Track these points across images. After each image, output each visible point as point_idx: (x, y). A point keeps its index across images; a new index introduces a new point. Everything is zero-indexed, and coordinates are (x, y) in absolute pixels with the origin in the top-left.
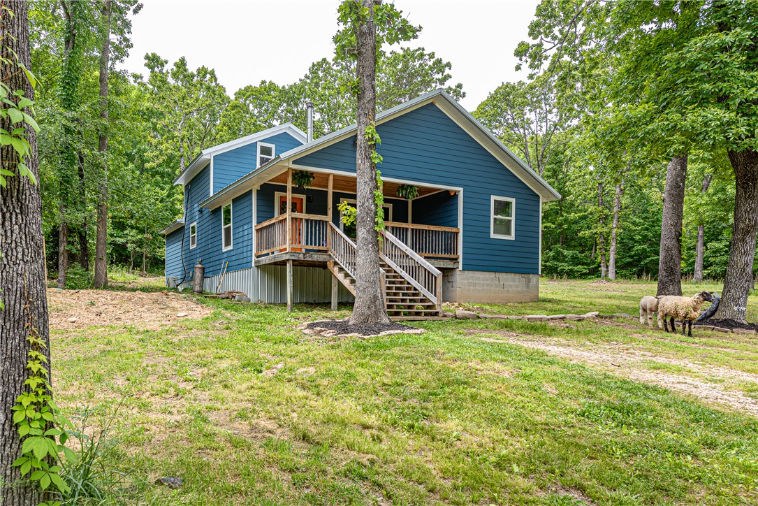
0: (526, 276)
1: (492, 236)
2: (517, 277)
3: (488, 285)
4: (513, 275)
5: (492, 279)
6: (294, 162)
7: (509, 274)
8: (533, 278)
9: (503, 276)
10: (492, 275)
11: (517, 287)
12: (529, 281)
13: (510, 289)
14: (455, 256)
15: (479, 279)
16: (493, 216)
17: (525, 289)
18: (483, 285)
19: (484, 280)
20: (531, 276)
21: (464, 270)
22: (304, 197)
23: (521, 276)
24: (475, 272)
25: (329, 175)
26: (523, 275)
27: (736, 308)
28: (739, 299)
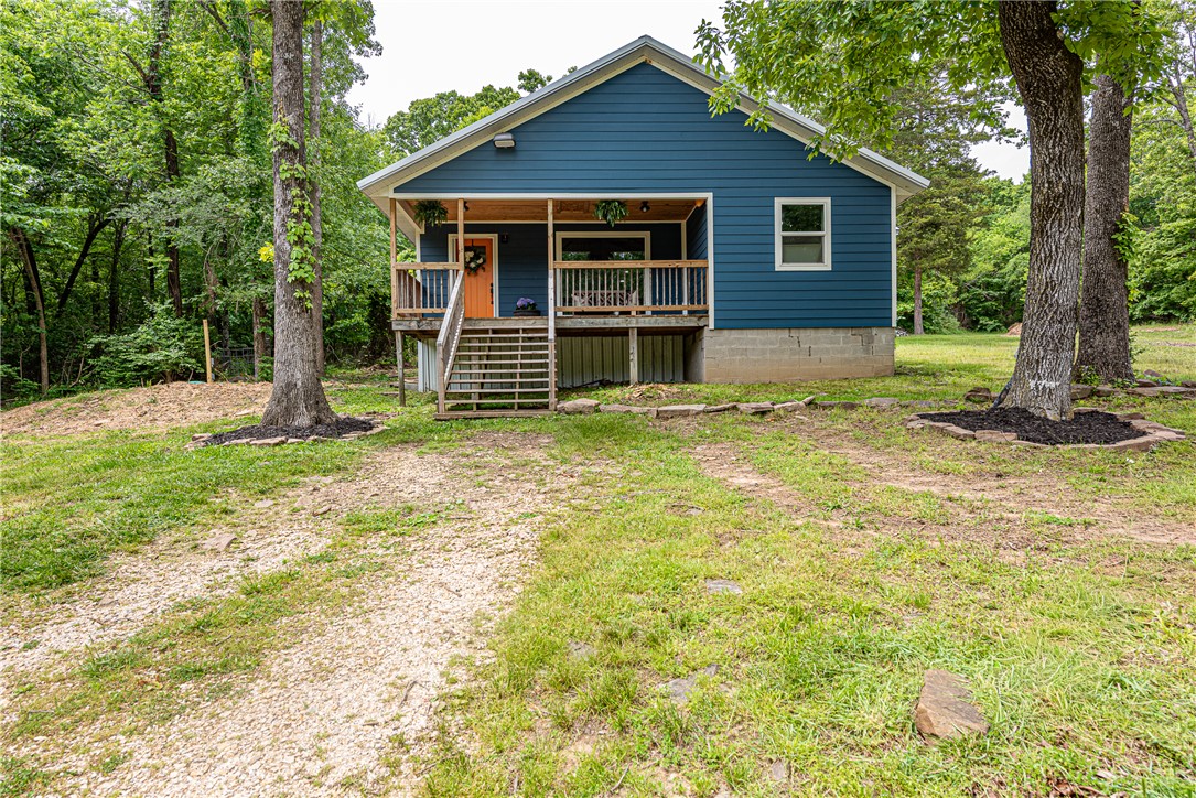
0: (862, 331)
1: (779, 266)
2: (841, 334)
3: (772, 351)
4: (831, 331)
5: (783, 341)
6: (396, 190)
7: (821, 331)
8: (881, 336)
9: (808, 336)
10: (784, 334)
11: (842, 351)
12: (871, 340)
13: (824, 357)
14: (701, 307)
15: (754, 341)
16: (779, 234)
17: (861, 355)
18: (763, 352)
19: (764, 344)
20: (874, 331)
21: (717, 328)
22: (494, 237)
23: (850, 332)
24: (745, 331)
25: (456, 201)
26: (854, 331)
27: (1032, 384)
28: (1038, 362)
